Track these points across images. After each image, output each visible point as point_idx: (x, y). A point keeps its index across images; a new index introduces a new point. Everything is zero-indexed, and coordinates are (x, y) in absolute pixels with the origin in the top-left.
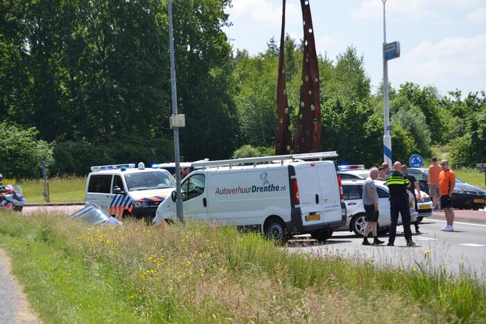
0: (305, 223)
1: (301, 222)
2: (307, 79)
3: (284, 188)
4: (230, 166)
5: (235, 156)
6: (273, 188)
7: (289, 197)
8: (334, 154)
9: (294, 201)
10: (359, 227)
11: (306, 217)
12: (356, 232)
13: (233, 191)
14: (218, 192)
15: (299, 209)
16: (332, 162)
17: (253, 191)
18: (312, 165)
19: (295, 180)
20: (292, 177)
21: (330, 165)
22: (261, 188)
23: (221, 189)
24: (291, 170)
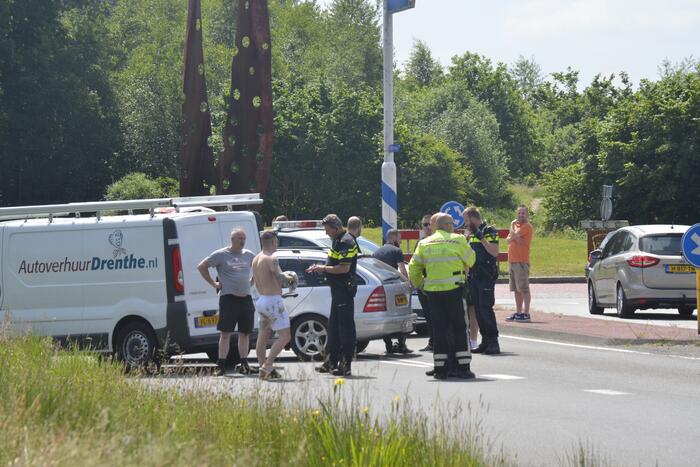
0: (194, 332)
1: (187, 329)
2: (246, 42)
3: (154, 263)
4: (51, 218)
5: (110, 195)
6: (133, 262)
7: (164, 281)
8: (255, 198)
9: (174, 287)
10: (302, 341)
11: (196, 320)
12: (296, 351)
13: (54, 267)
14: (24, 267)
15: (183, 304)
16: (251, 214)
17: (93, 268)
18: (212, 219)
19: (176, 247)
20: (171, 242)
21: (248, 219)
22: (110, 264)
23: (30, 261)
24: (169, 228)
